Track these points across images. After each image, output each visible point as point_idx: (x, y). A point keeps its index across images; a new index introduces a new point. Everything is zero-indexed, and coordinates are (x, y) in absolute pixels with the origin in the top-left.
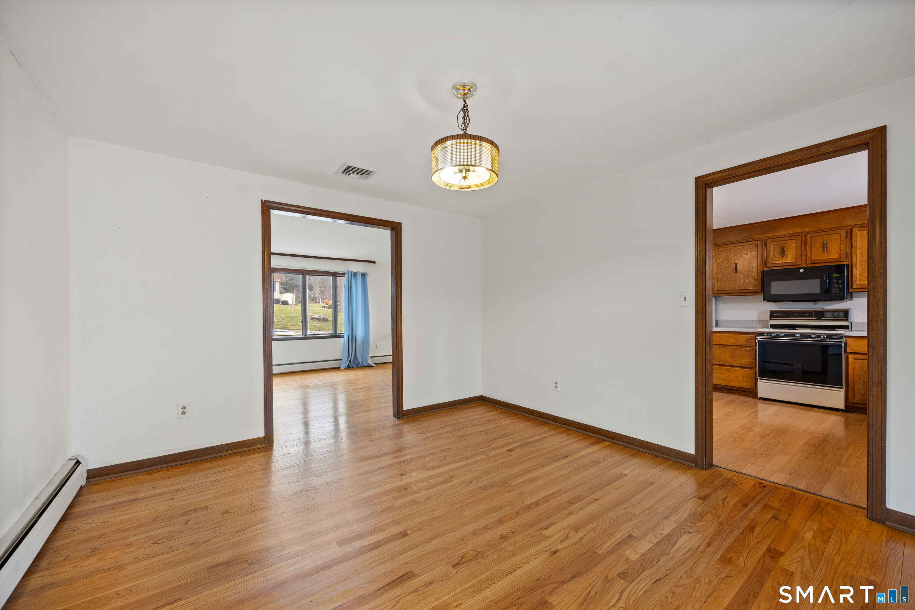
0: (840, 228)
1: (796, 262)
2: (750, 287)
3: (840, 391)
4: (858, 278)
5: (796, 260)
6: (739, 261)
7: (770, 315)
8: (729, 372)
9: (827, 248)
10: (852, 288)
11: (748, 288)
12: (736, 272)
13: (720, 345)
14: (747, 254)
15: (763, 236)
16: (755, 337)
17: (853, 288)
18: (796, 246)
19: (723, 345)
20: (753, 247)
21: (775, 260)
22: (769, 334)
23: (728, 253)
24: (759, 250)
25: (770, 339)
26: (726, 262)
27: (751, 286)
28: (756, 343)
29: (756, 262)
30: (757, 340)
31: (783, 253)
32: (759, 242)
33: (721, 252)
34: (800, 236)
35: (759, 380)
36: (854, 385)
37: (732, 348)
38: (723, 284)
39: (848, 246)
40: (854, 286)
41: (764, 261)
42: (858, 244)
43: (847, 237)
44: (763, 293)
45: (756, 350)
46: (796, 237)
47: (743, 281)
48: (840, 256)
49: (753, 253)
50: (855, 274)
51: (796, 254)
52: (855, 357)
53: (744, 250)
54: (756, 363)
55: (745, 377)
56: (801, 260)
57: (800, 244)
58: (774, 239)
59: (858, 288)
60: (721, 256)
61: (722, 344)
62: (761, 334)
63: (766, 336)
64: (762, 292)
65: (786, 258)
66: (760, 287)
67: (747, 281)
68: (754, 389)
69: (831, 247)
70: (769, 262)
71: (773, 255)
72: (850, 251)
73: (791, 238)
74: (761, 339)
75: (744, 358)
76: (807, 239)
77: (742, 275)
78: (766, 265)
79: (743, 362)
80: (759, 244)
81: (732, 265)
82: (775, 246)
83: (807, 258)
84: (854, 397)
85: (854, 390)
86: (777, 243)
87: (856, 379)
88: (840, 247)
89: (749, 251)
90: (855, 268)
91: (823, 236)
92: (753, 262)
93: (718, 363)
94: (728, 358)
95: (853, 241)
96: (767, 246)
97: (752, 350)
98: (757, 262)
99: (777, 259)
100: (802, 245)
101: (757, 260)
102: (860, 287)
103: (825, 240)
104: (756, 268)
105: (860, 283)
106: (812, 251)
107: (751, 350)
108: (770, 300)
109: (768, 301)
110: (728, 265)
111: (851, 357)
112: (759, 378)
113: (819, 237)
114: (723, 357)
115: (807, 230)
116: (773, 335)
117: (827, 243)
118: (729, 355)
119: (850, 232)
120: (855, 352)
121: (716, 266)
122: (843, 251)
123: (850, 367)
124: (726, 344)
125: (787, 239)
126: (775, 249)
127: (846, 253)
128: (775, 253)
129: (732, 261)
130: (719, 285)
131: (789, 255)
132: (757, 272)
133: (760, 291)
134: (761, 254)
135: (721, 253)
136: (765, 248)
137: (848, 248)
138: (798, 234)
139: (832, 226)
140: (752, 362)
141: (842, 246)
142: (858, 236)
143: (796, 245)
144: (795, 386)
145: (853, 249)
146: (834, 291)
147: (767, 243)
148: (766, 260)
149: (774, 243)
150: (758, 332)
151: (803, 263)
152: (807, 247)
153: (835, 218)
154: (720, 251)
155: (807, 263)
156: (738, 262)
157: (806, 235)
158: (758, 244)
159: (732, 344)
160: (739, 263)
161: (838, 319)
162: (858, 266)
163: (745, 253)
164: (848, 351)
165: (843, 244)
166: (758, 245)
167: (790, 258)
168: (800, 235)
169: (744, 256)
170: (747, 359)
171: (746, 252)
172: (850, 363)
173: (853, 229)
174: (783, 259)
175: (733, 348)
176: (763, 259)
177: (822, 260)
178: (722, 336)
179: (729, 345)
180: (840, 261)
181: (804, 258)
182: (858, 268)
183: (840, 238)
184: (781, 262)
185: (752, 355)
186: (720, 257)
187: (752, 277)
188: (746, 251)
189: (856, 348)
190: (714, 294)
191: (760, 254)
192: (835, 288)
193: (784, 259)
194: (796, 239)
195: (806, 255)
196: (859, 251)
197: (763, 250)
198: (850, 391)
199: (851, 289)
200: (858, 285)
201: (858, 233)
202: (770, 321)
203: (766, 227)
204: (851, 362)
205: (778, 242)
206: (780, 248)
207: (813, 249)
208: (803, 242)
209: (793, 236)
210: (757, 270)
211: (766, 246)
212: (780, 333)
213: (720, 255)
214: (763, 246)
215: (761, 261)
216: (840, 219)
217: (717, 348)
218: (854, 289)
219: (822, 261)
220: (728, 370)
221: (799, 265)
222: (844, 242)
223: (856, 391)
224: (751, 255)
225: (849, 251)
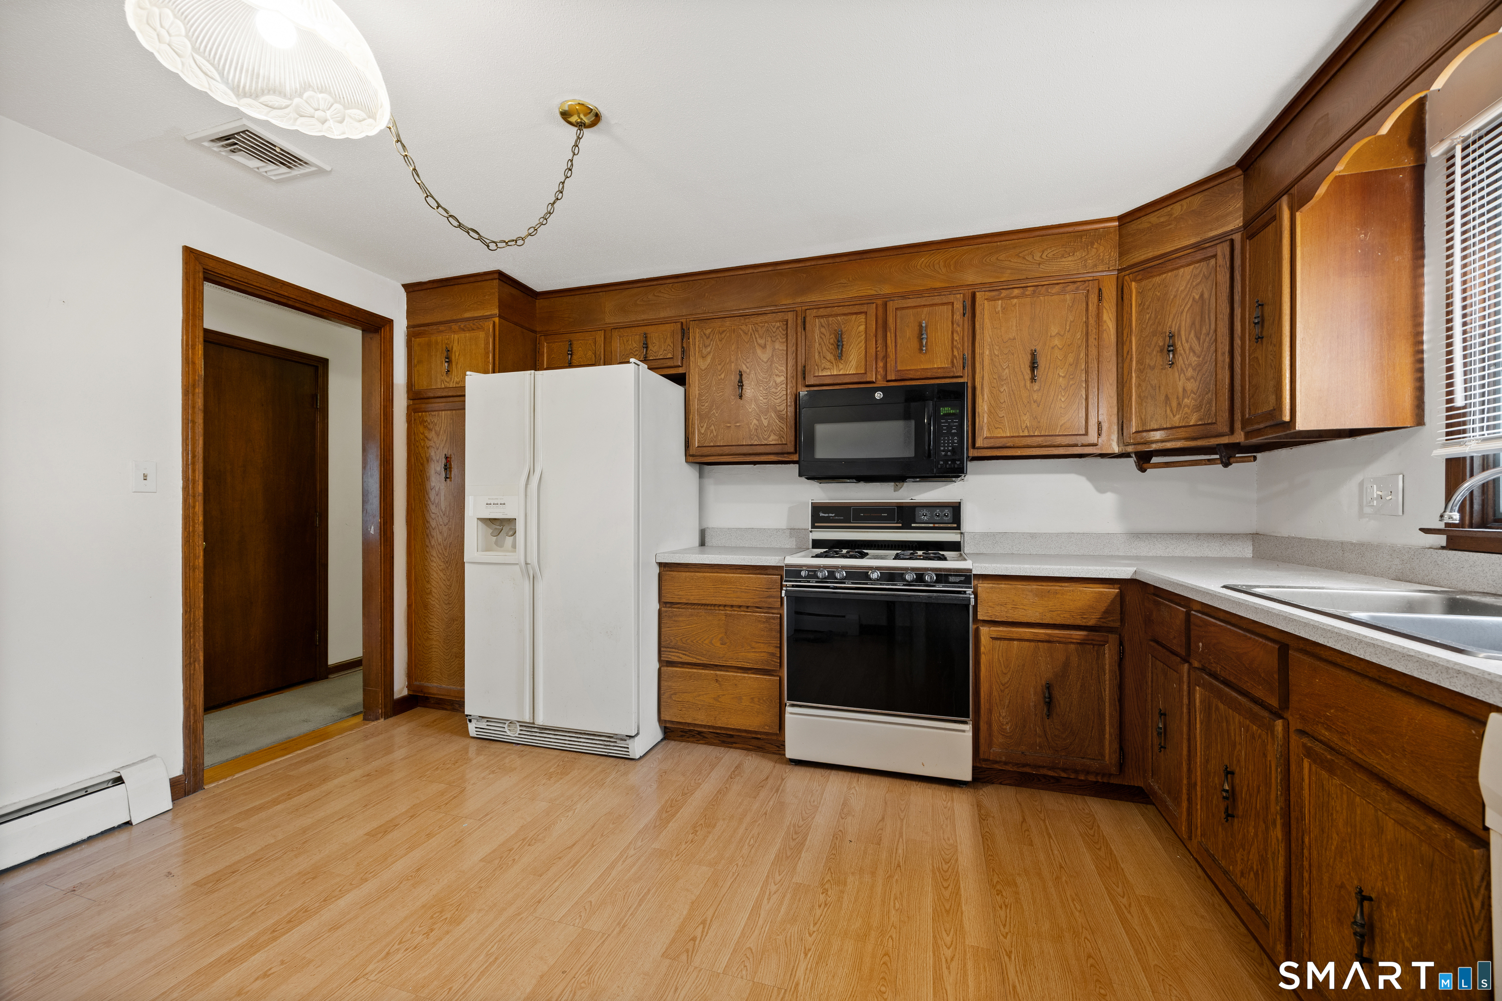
0: (951, 289)
1: (866, 373)
2: (770, 439)
3: (963, 731)
4: (985, 420)
5: (866, 370)
6: (748, 365)
7: (812, 516)
8: (720, 684)
9: (927, 339)
10: (974, 446)
11: (766, 442)
12: (741, 397)
13: (699, 604)
14: (764, 347)
15: (799, 300)
16: (779, 581)
17: (977, 445)
18: (866, 331)
19: (707, 605)
20: (778, 328)
21: (823, 366)
22: (813, 572)
23: (724, 341)
24: (789, 337)
25: (812, 588)
26: (719, 367)
27: (773, 437)
28: (782, 598)
29: (782, 371)
30: (783, 592)
31: (839, 347)
32: (790, 316)
33: (708, 338)
34: (874, 305)
35: (789, 709)
36: (990, 711)
37: (726, 615)
38: (713, 427)
39: (966, 339)
40: (979, 443)
41: (799, 369)
42: (986, 332)
43: (964, 315)
44: (797, 455)
45: (781, 618)
46: (864, 308)
47: (755, 421)
48: (952, 362)
49: (777, 346)
50: (980, 410)
51: (866, 352)
52: (994, 635)
53: (757, 336)
54: (781, 657)
55: (756, 700)
56: (876, 368)
57: (874, 326)
58: (821, 310)
59: (986, 446)
60: (709, 349)
61: (704, 602)
62: (793, 572)
63: (805, 577)
64: (796, 453)
65: (847, 363)
66: (793, 438)
67: (765, 423)
68: (776, 734)
69: (935, 339)
70: (810, 371)
71: (819, 353)
72: (970, 352)
73: (855, 309)
74: (793, 586)
75: (754, 644)
76: (888, 313)
77: (753, 406)
78: (804, 378)
79: (751, 655)
80: (789, 322)
81: (733, 377)
82: (823, 330)
83: (888, 365)
84: (990, 745)
85: (989, 724)
86: (828, 321)
87: (995, 693)
88: (953, 338)
89: (769, 339)
90: (980, 396)
91: (919, 310)
92: (777, 369)
93: (694, 661)
94: (718, 645)
95: (977, 326)
96: (807, 328)
97: (774, 618)
98: (785, 370)
99: (828, 364)
100: (879, 330)
101: (785, 366)
102: (989, 445)
103: (924, 320)
104: (784, 386)
105: (989, 435)
106: (898, 346)
107: (770, 618)
108: (813, 474)
109: (808, 479)
110: (723, 376)
111: (984, 630)
112: (788, 703)
113: (911, 311)
114: (706, 642)
115: (886, 290)
116: (820, 575)
117: (926, 326)
118: (720, 636)
119: (970, 303)
120: (993, 619)
121: (697, 376)
122: (958, 349)
123: (983, 659)
124: (714, 602)
125: (849, 311)
126: (823, 336)
127: (964, 355)
128: (824, 349)
129: (733, 365)
130: (703, 431)
131: (852, 356)
132: (785, 397)
133: (792, 450)
134: (794, 348)
135: (707, 342)
136: (803, 332)
137: (966, 344)
138: (869, 300)
139: (938, 285)
140: (773, 654)
141: (956, 337)
142: (986, 312)
143: (866, 327)
144: (869, 721)
145: (977, 345)
146: (943, 453)
147: (808, 319)
148: (805, 367)
149: (822, 320)
150: (787, 566)
151: (879, 377)
152: (889, 334)
153: (942, 264)
154: (705, 335)
155: (889, 378)
156: (744, 367)
157: (885, 305)
158: (787, 321)
159: (728, 603)
160: (748, 371)
161: (942, 525)
162: (986, 391)
163: (759, 345)
164: (980, 617)
165: (957, 332)
166: (787, 324)
167: (854, 363)
168: (873, 303)
169: (759, 351)
170: (762, 645)
171: (762, 342)
172: (982, 649)
173: (977, 293)
174: (840, 364)
175: (730, 615)
176: (799, 364)
177: (916, 370)
178: (705, 578)
179: (720, 605)
180: (952, 374)
181: (881, 364)
182: (986, 396)
183: (953, 316)
184: (835, 373)
185: (774, 633)
186: (705, 352)
187: (776, 411)
188: (761, 337)
189: (998, 608)
190: (693, 456)
191: (792, 349)
192: (944, 443)
193: (841, 366)
194: (866, 313)
195: (886, 357)
196: (987, 352)
197: (799, 339)
198: (983, 726)
199: (972, 450)
200: (986, 438)
201: (986, 305)
202: (811, 532)
203: (805, 275)
204: (985, 648)
205: (831, 319)
206: (833, 336)
207: (899, 341)
208: (880, 322)
209: (857, 307)
210: (785, 393)
211: (805, 329)
212: (837, 567)
213: (706, 347)
214: (799, 329)
215: (794, 367)
216: (952, 268)
217: (692, 615)
218: (979, 448)
219: (918, 375)
220: (717, 681)
221: (872, 382)
222: (959, 326)
223: (995, 727)
224: (774, 349)
225: (968, 353)
